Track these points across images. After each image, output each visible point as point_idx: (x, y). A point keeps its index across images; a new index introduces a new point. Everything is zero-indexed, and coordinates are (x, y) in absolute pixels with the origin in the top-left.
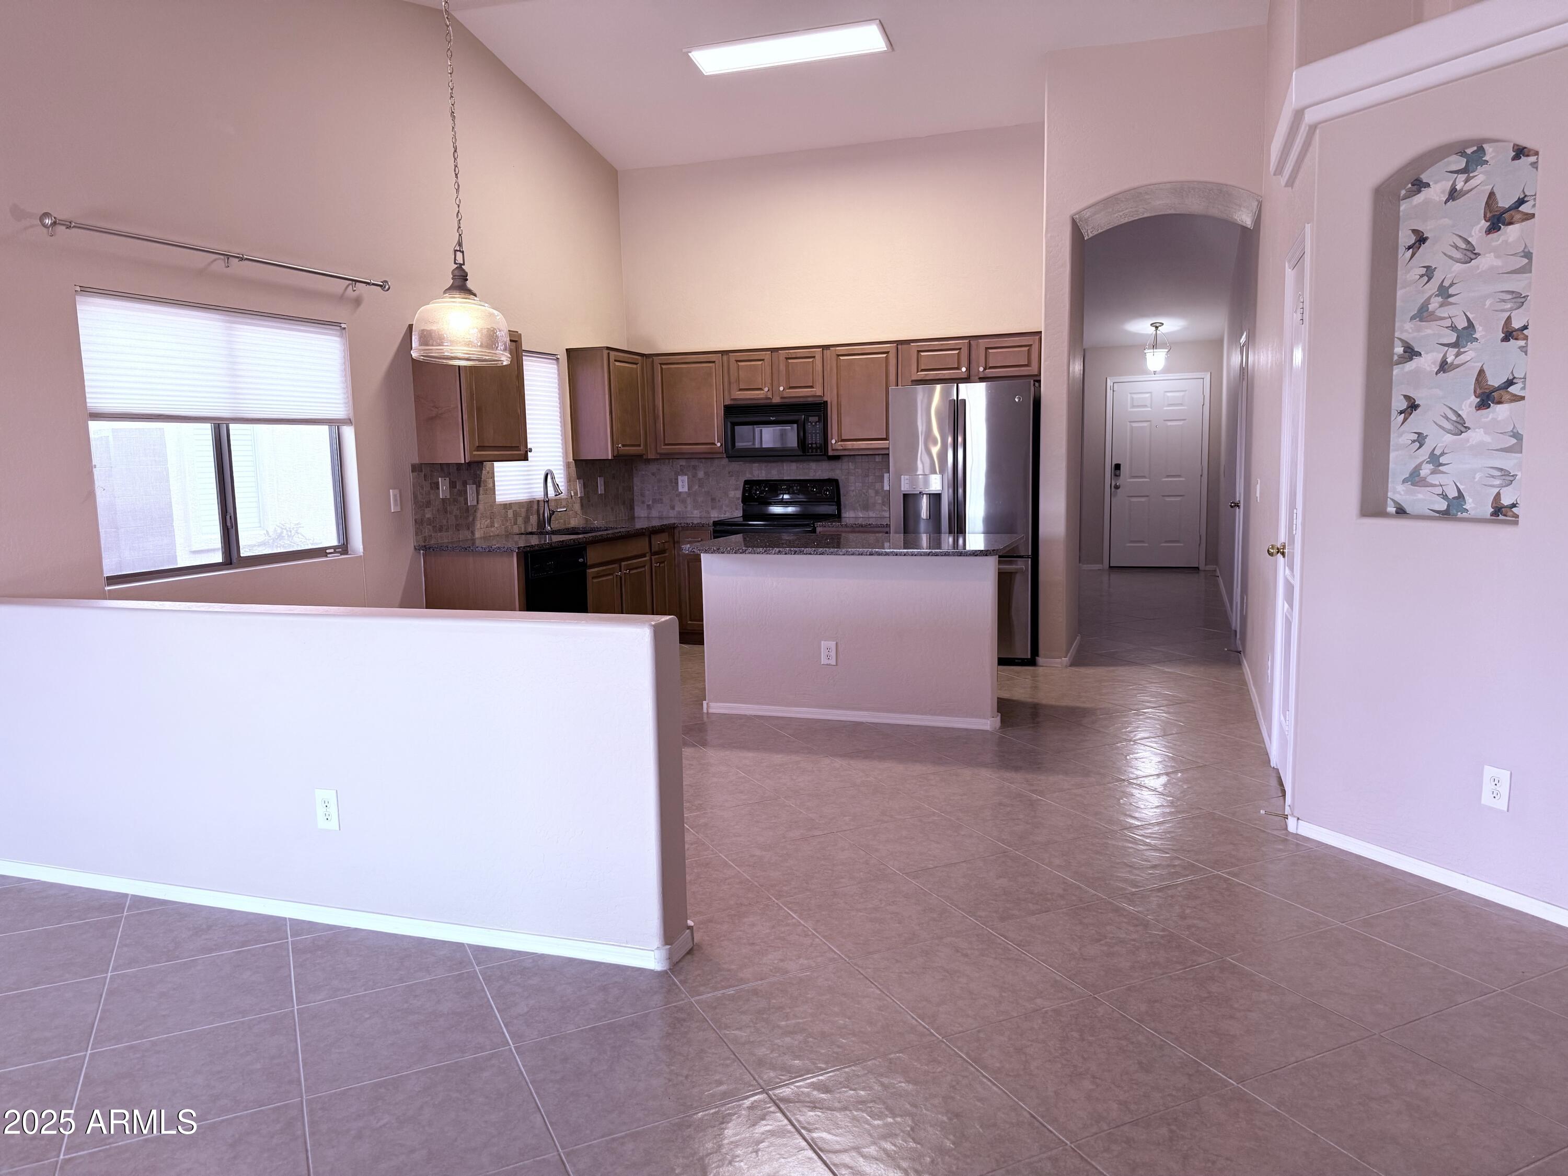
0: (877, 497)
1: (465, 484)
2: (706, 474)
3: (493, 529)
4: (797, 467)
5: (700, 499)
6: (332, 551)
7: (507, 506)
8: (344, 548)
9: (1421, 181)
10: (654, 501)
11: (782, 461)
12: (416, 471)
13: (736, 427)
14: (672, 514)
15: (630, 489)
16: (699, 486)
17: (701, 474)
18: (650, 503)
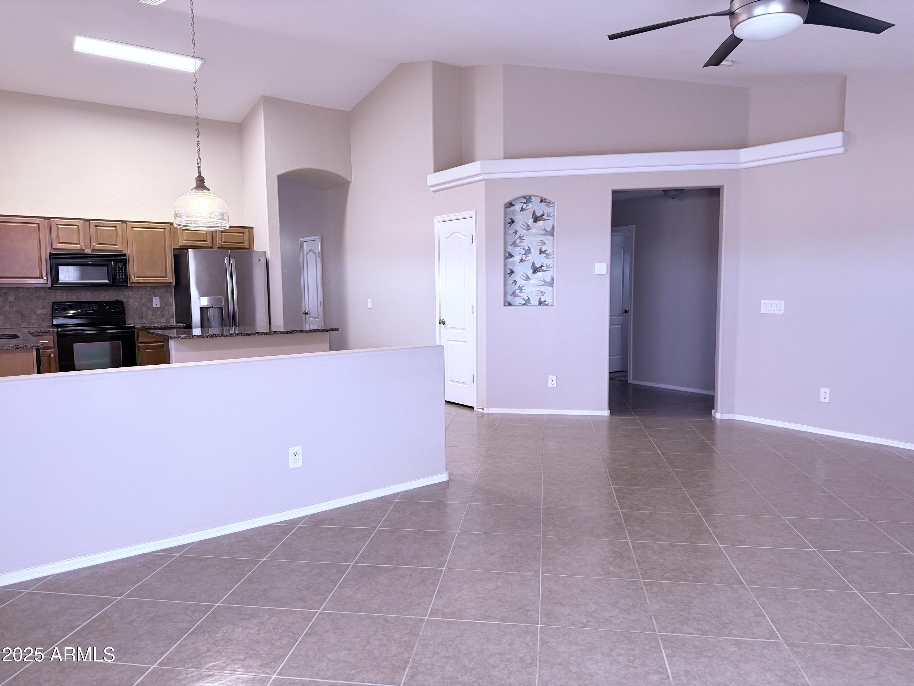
0: (148, 311)
9: (512, 204)
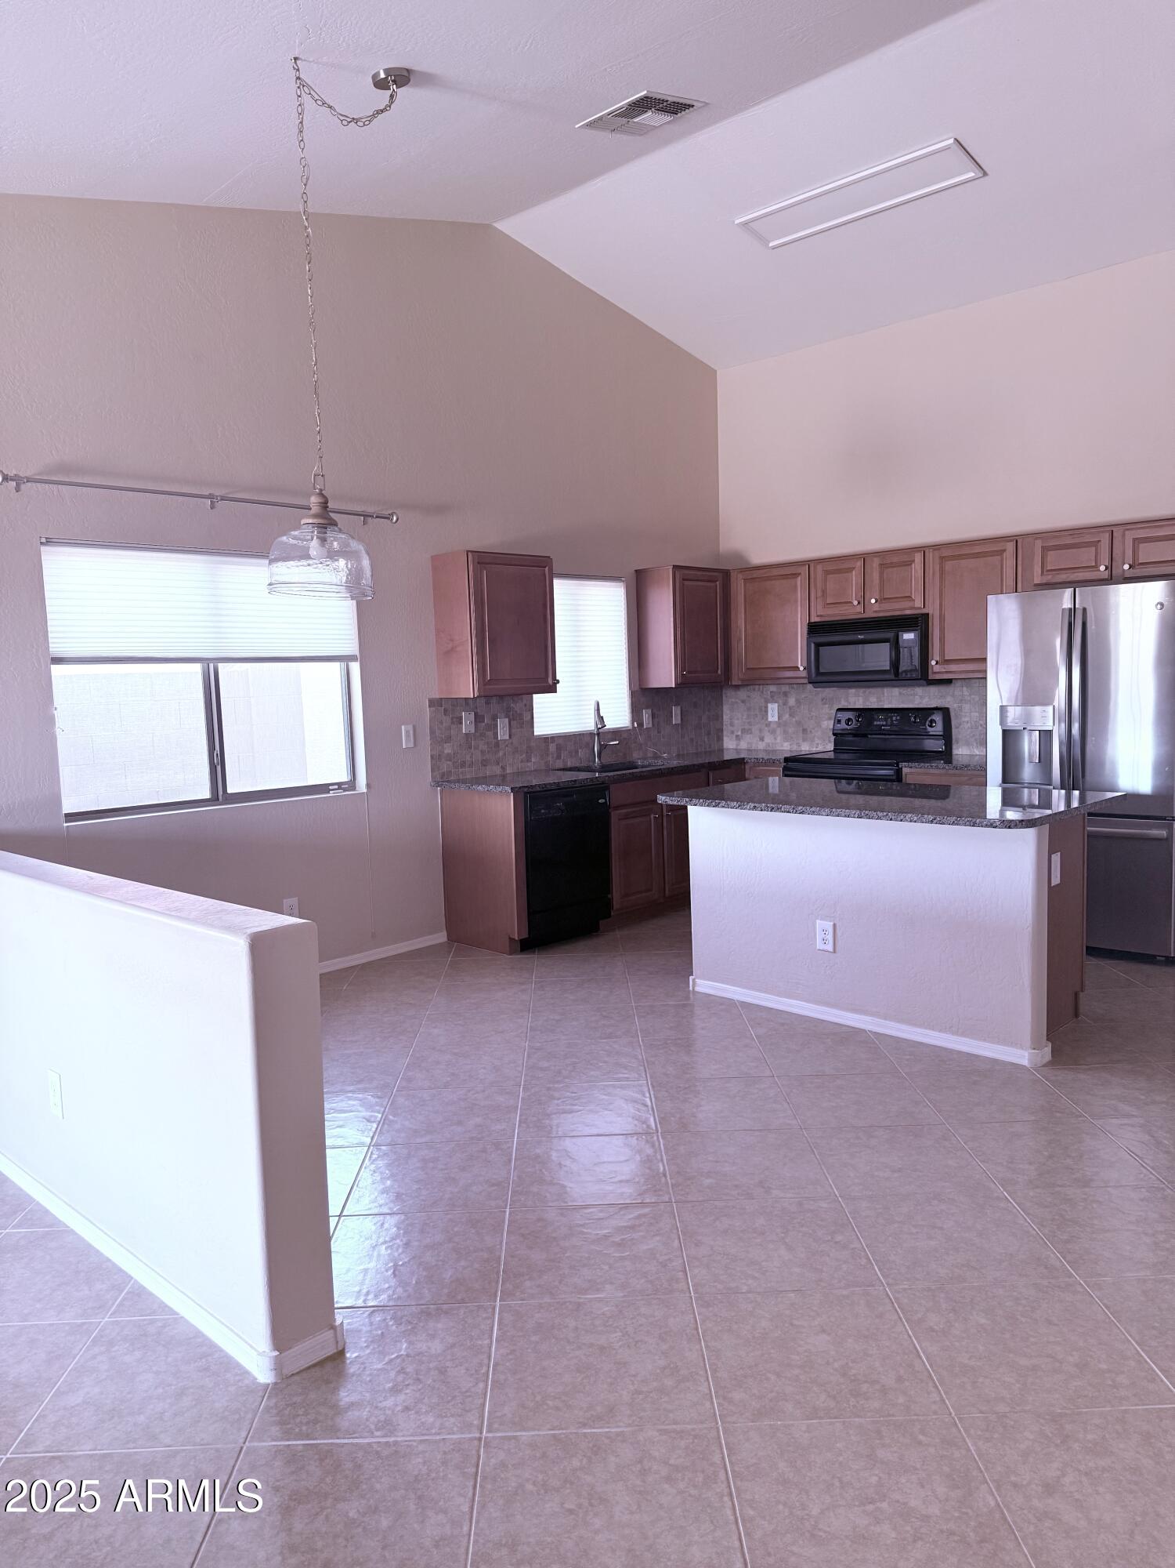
1: (494, 718)
2: (798, 702)
3: (529, 764)
4: (900, 693)
5: (791, 730)
6: (336, 787)
7: (547, 740)
8: (352, 784)
10: (744, 731)
11: (883, 686)
12: (434, 706)
13: (821, 648)
14: (761, 746)
15: (718, 717)
16: (790, 715)
17: (792, 701)
18: (739, 733)
